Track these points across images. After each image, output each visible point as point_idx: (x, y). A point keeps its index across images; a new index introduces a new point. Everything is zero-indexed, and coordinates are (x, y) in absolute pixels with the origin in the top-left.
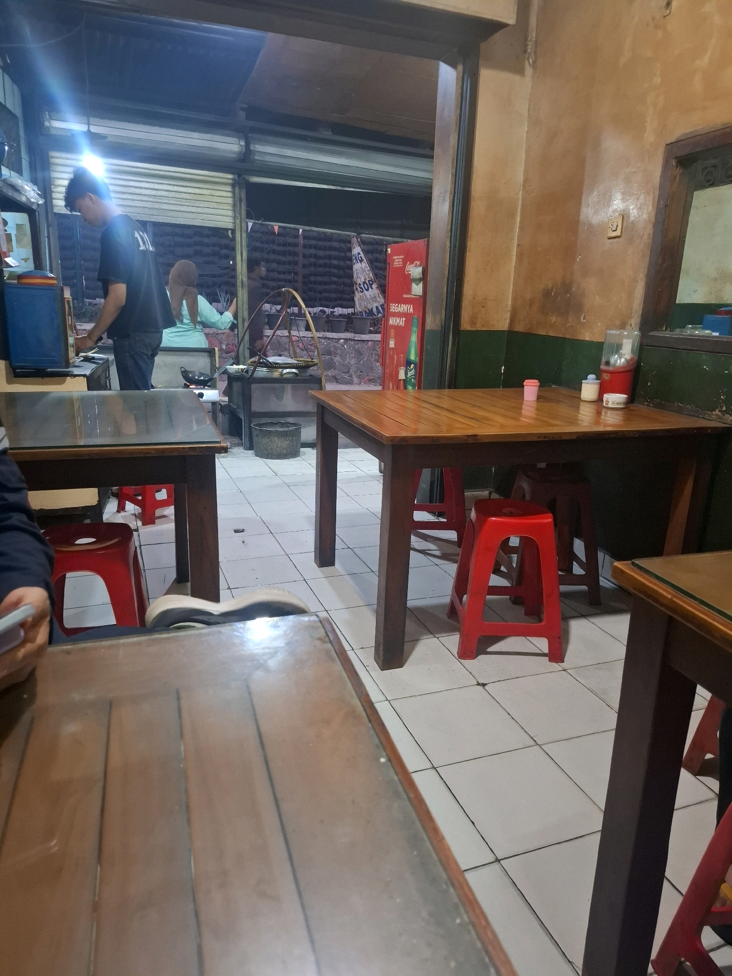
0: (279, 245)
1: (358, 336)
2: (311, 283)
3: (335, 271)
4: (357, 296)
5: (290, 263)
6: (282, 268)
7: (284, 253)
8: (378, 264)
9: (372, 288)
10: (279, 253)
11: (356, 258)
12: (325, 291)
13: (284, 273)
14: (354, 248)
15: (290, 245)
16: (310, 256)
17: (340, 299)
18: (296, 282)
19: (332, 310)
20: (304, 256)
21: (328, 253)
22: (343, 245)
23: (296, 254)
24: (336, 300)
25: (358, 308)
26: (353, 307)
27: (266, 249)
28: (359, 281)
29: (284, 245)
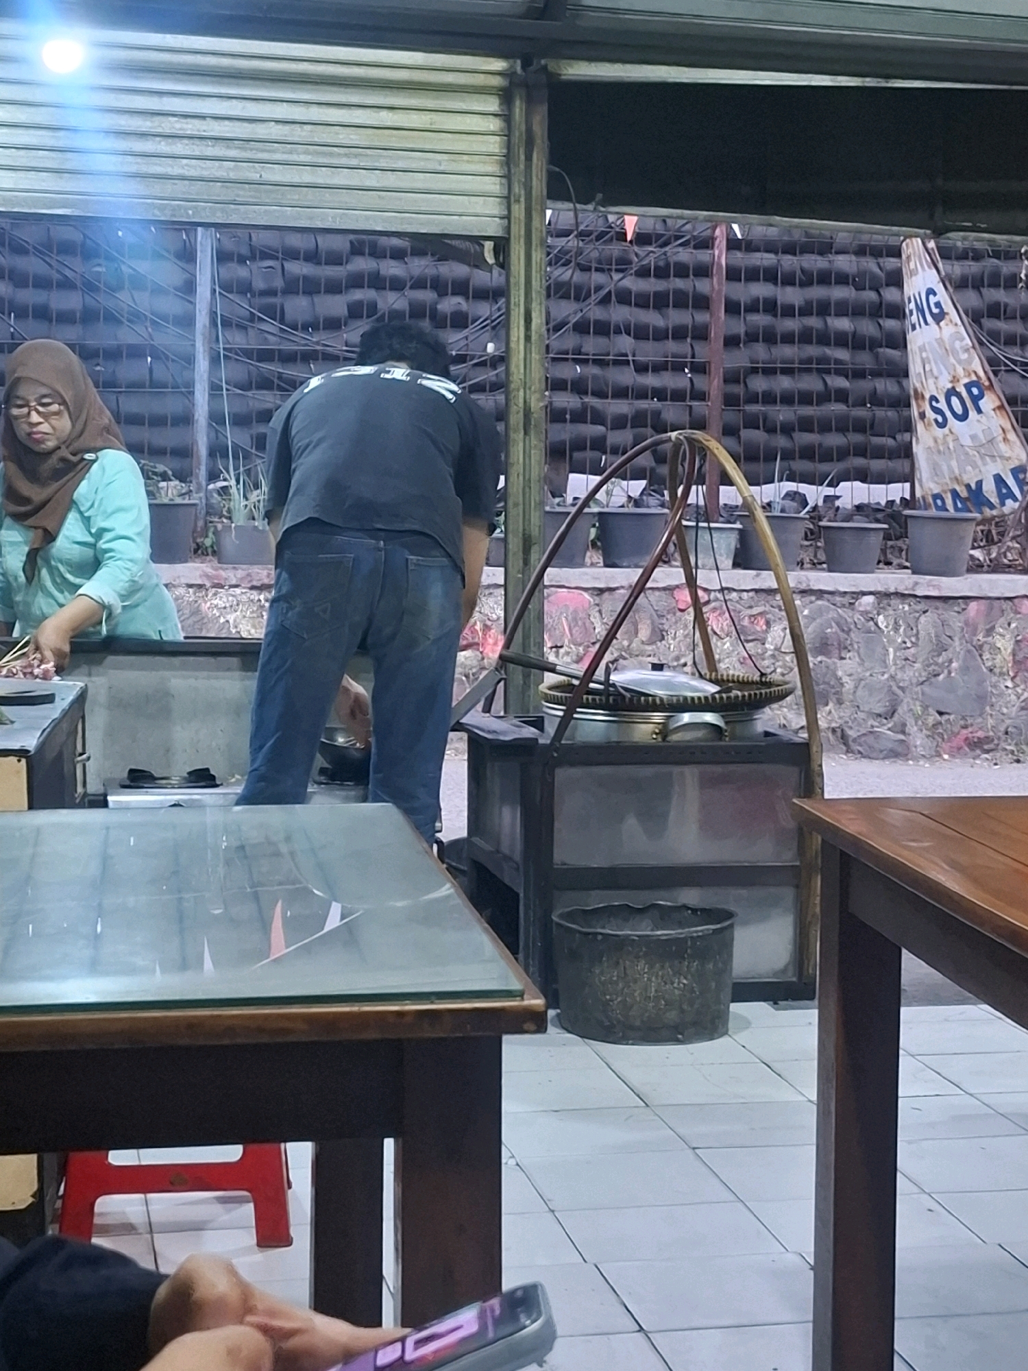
0: (643, 273)
1: (929, 584)
2: (753, 398)
3: (842, 354)
4: (924, 440)
5: (679, 334)
6: (650, 351)
7: (660, 302)
8: (1002, 326)
9: (979, 411)
10: (643, 302)
11: (920, 310)
12: (806, 425)
13: (658, 368)
14: (913, 273)
15: (682, 271)
16: (753, 307)
17: (861, 451)
18: (701, 396)
19: (830, 491)
20: (732, 308)
21: (817, 292)
22: (870, 264)
23: (702, 303)
24: (843, 454)
25: (927, 484)
26: (909, 477)
27: (598, 288)
28: (930, 389)
29: (662, 272)
